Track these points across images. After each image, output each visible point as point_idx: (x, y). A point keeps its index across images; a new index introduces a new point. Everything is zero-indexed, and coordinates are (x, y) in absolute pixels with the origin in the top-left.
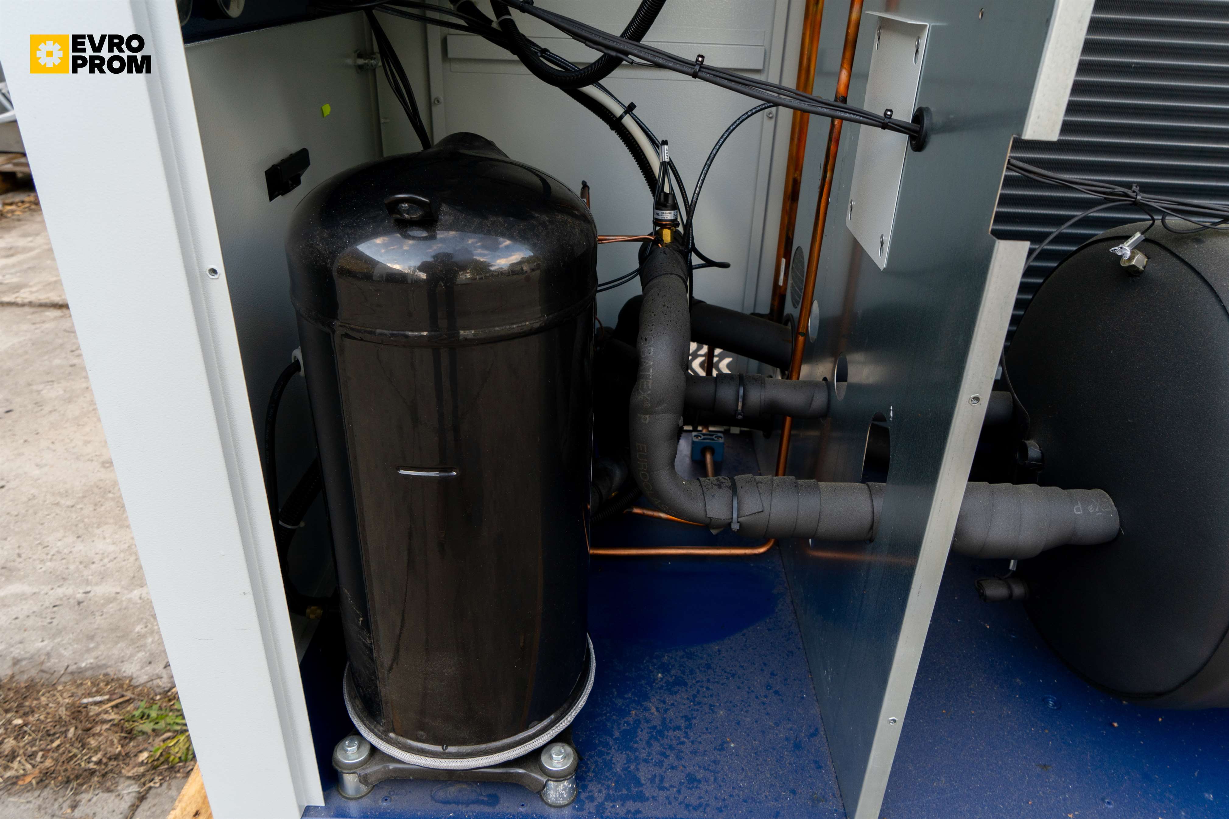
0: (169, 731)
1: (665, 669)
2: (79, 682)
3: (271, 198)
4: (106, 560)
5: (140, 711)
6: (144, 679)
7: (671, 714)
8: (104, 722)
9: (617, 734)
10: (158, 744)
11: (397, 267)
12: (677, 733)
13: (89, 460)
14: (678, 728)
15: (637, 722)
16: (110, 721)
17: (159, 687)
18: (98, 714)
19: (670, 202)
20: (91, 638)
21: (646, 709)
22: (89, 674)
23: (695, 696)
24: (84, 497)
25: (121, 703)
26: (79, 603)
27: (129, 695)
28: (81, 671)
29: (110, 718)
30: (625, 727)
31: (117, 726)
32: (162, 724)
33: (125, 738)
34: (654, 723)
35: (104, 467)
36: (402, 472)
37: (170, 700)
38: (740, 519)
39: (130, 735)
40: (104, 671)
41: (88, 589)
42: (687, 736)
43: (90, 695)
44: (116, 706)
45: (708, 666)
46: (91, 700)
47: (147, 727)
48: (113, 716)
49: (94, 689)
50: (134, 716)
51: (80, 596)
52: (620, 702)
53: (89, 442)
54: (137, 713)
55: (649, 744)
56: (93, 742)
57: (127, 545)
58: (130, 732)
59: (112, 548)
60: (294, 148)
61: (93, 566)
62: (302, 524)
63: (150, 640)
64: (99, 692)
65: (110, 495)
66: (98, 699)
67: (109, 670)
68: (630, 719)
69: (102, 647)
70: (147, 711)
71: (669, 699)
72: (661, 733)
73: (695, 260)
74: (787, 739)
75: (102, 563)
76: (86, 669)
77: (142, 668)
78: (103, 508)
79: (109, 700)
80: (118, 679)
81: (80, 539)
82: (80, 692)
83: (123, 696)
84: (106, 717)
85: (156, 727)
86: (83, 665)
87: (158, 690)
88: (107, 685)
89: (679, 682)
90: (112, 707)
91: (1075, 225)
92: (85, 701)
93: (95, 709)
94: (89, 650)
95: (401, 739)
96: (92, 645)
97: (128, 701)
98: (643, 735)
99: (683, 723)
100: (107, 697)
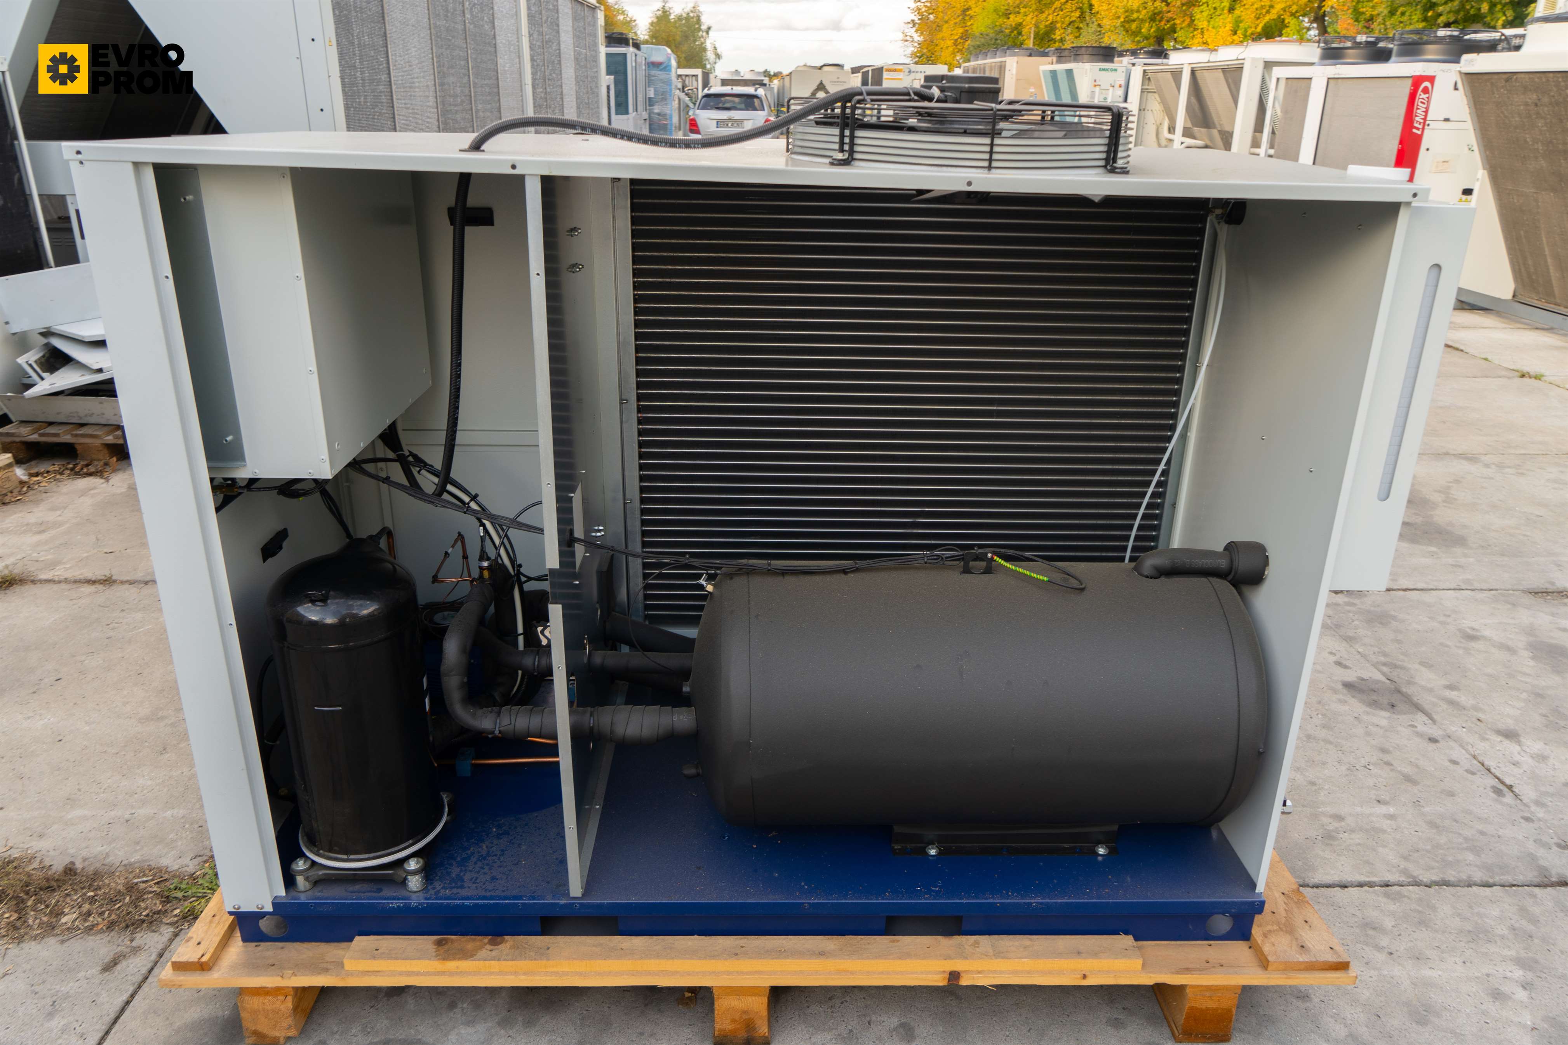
0: (194, 897)
1: (499, 827)
2: (130, 870)
3: (264, 561)
4: (145, 791)
5: (174, 885)
6: (176, 867)
7: (494, 849)
8: (151, 892)
9: (459, 859)
10: (187, 905)
11: (314, 618)
12: (494, 858)
13: (128, 717)
14: (496, 855)
15: (473, 854)
16: (153, 892)
17: (186, 871)
18: (146, 888)
19: (485, 557)
20: (138, 843)
21: (481, 847)
22: (137, 865)
23: (512, 840)
24: (126, 746)
25: (161, 881)
26: (127, 821)
27: (166, 876)
28: (131, 864)
29: (154, 890)
30: (465, 856)
31: (158, 895)
32: (189, 893)
33: (164, 902)
34: (482, 854)
35: (140, 722)
36: (316, 708)
37: (194, 879)
38: (500, 729)
39: (167, 899)
40: (148, 864)
41: (133, 812)
42: (499, 859)
43: (139, 877)
44: (158, 883)
45: (527, 824)
46: (140, 880)
47: (180, 894)
48: (155, 889)
49: (141, 874)
50: (170, 889)
51: (127, 816)
52: (466, 844)
53: (127, 703)
54: (172, 887)
55: (475, 863)
56: (143, 905)
57: (161, 780)
58: (168, 897)
59: (149, 782)
60: (280, 528)
61: (136, 796)
62: (278, 742)
63: (180, 843)
64: (144, 875)
65: (147, 744)
66: (145, 879)
67: (151, 863)
68: (469, 852)
69: (145, 849)
70: (179, 886)
71: (495, 842)
72: (485, 858)
73: (523, 579)
74: (557, 859)
75: (142, 794)
76: (135, 863)
77: (174, 861)
78: (141, 754)
79: (152, 880)
80: (158, 868)
81: (125, 777)
82: (131, 876)
83: (162, 877)
84: (150, 889)
85: (186, 894)
86: (133, 860)
87: (186, 874)
88: (150, 871)
89: (507, 833)
90: (155, 884)
91: (655, 579)
92: (136, 881)
93: (143, 886)
94: (136, 851)
95: (326, 853)
96: (138, 848)
97: (166, 880)
98: (473, 859)
99: (499, 853)
100: (151, 878)
